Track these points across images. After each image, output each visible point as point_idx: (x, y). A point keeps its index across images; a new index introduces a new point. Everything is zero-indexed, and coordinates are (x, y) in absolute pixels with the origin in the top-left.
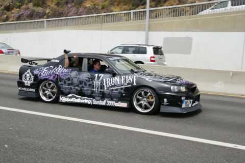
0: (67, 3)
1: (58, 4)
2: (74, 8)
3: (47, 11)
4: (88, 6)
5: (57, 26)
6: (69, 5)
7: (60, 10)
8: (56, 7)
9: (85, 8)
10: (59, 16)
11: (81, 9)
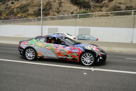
0: (10, 15)
1: (7, 15)
2: (14, 17)
3: (2, 18)
4: (19, 16)
5: (6, 23)
6: (11, 16)
7: (8, 17)
8: (6, 16)
9: (18, 16)
10: (7, 20)
11: (16, 17)
